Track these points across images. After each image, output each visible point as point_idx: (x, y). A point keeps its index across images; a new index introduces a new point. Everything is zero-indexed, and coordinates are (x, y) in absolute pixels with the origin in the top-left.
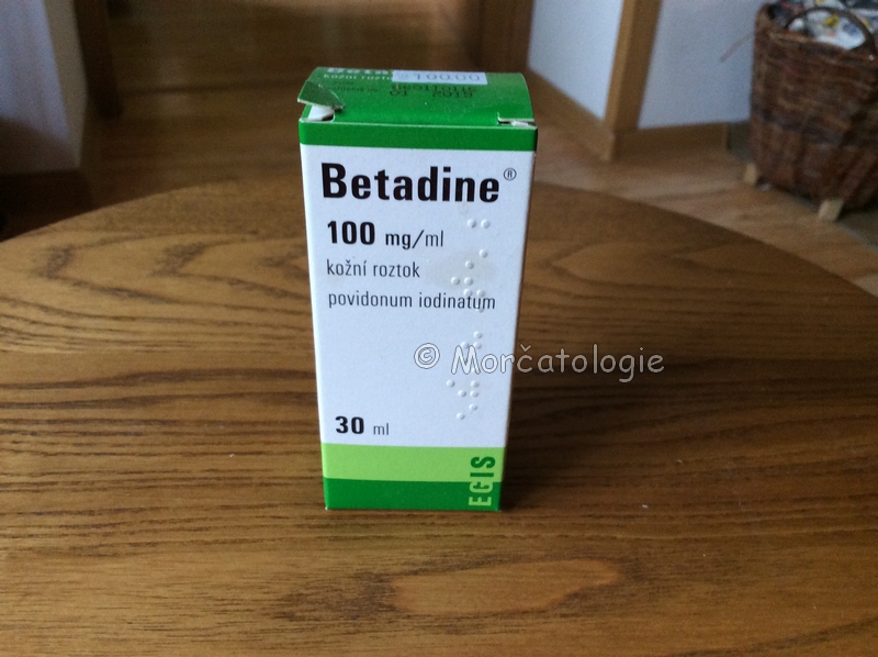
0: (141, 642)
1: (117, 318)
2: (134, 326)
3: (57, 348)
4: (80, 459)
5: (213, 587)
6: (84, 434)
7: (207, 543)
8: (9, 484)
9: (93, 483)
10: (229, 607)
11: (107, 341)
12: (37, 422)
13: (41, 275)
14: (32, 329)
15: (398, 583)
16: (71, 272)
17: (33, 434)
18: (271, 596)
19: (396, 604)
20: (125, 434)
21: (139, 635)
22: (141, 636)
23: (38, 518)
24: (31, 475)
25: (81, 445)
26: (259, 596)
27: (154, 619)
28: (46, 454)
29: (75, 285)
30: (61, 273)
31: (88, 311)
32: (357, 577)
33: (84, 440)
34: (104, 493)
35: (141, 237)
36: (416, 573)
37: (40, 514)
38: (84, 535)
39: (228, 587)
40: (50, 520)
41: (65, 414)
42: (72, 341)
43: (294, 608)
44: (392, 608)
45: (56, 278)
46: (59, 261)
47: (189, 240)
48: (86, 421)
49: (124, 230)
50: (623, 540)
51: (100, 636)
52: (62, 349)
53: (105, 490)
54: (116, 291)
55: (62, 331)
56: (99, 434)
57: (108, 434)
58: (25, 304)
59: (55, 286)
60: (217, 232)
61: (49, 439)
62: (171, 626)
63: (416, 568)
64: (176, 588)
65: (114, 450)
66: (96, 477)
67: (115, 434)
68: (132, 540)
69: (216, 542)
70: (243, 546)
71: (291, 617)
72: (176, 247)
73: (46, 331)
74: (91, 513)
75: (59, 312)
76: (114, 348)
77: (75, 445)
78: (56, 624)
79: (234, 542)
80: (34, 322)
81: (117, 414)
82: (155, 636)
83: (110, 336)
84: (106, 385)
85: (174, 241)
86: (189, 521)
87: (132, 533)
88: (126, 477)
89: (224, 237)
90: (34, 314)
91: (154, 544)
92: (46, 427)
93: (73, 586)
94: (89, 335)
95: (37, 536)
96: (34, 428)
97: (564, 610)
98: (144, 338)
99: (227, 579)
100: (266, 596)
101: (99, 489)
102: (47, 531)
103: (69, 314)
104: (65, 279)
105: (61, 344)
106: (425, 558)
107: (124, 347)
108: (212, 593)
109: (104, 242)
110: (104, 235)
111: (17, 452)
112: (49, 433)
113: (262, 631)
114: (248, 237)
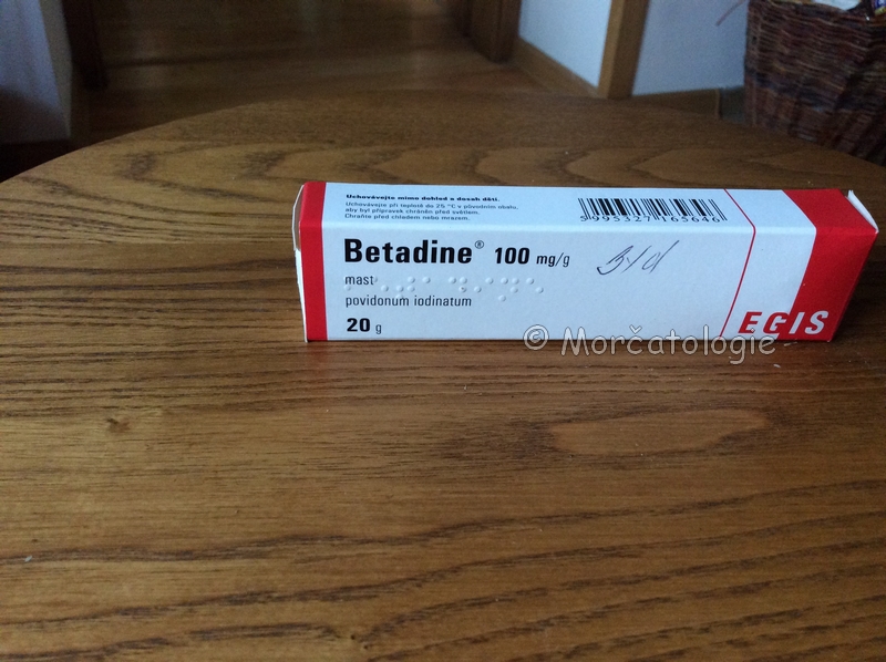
0: (319, 480)
1: (216, 214)
2: (234, 221)
3: (162, 238)
4: (214, 331)
5: (375, 434)
6: (212, 310)
7: (359, 399)
8: (147, 353)
9: (232, 351)
10: (397, 450)
11: (212, 233)
12: (161, 301)
13: (127, 177)
14: (132, 223)
15: (555, 430)
16: (156, 174)
17: (159, 311)
18: (435, 441)
19: (558, 446)
20: (254, 310)
21: (316, 475)
22: (317, 476)
23: (184, 381)
24: (167, 345)
25: (211, 319)
26: (423, 441)
27: (327, 461)
28: (178, 328)
29: (164, 186)
30: (145, 176)
31: (183, 208)
32: (513, 424)
33: (212, 315)
34: (248, 359)
35: (219, 146)
36: (569, 421)
37: (185, 377)
38: (237, 394)
39: (390, 433)
40: (198, 382)
41: (187, 294)
42: (176, 234)
43: (459, 451)
44: (554, 450)
45: (143, 180)
46: (142, 165)
47: (268, 149)
48: (211, 300)
49: (199, 140)
50: (763, 393)
51: (277, 476)
52: (168, 239)
53: (246, 356)
54: (208, 191)
55: (163, 225)
56: (228, 310)
57: (235, 311)
58: (119, 202)
59: (144, 187)
60: (294, 141)
61: (176, 315)
62: (345, 466)
63: (568, 418)
64: (341, 435)
65: (246, 324)
66: (234, 346)
67: (243, 310)
68: (285, 397)
69: (369, 397)
70: (396, 401)
71: (459, 457)
72: (257, 154)
73: (147, 224)
74: (238, 376)
75: (155, 209)
76: (220, 238)
77: (205, 319)
78: (229, 468)
79: (386, 397)
80: (131, 217)
81: (240, 294)
82: (331, 475)
83: (213, 229)
84: (221, 270)
85: (253, 149)
86: (338, 380)
87: (284, 391)
88: (265, 345)
89: (302, 146)
90: (130, 210)
91: (309, 400)
92: (170, 305)
93: (238, 436)
94: (192, 229)
95: (188, 396)
96: (158, 306)
97: (721, 450)
98: (248, 231)
99: (387, 427)
100: (429, 441)
101: (240, 356)
102: (198, 391)
103: (165, 210)
104: (153, 181)
105: (165, 236)
106: (575, 409)
107: (230, 239)
108: (375, 438)
109: (183, 149)
110: (181, 143)
111: (149, 326)
112: (176, 310)
113: (434, 468)
114: (326, 146)
